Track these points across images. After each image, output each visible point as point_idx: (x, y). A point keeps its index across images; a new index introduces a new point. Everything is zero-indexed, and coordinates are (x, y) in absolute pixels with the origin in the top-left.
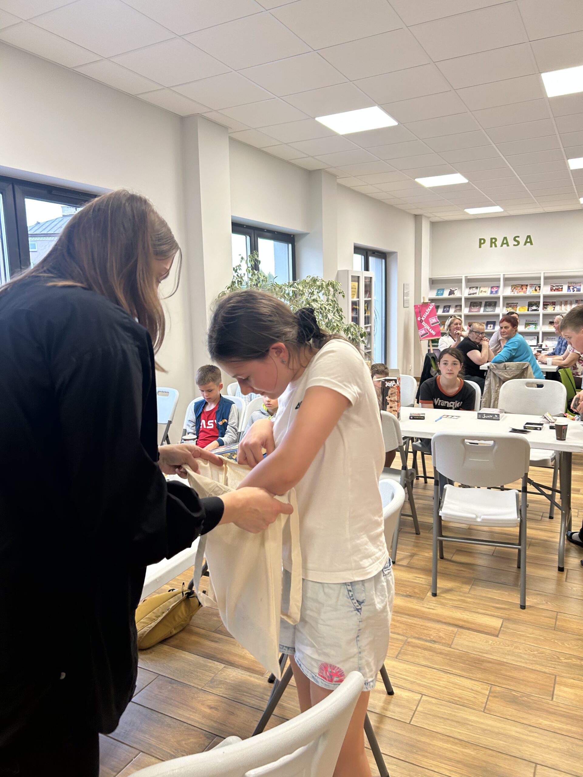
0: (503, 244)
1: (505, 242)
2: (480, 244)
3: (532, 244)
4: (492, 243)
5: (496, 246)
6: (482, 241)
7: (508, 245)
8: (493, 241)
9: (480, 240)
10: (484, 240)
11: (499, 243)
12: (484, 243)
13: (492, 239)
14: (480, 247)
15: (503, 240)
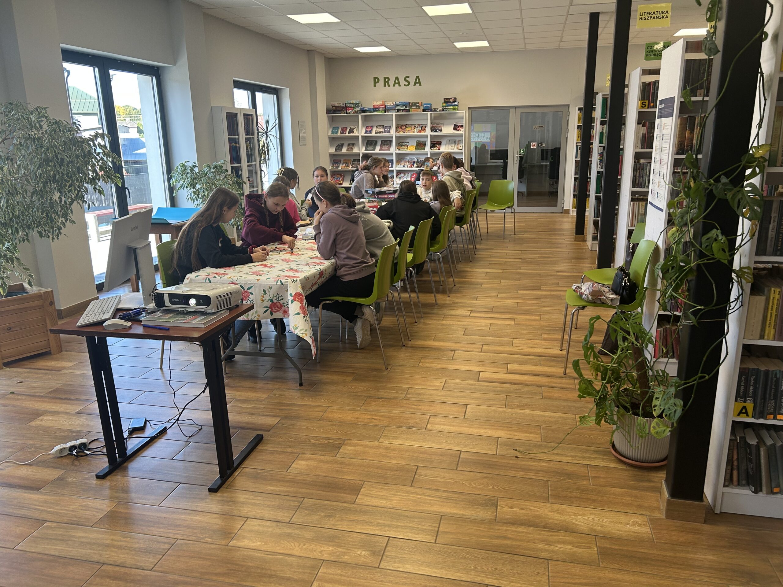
0: (395, 84)
1: (397, 82)
2: (375, 83)
3: (420, 85)
4: (385, 82)
5: (389, 86)
6: (377, 80)
7: (400, 85)
8: (386, 81)
9: (375, 78)
10: (378, 79)
11: (391, 82)
12: (378, 82)
13: (385, 78)
14: (375, 86)
15: (395, 81)
